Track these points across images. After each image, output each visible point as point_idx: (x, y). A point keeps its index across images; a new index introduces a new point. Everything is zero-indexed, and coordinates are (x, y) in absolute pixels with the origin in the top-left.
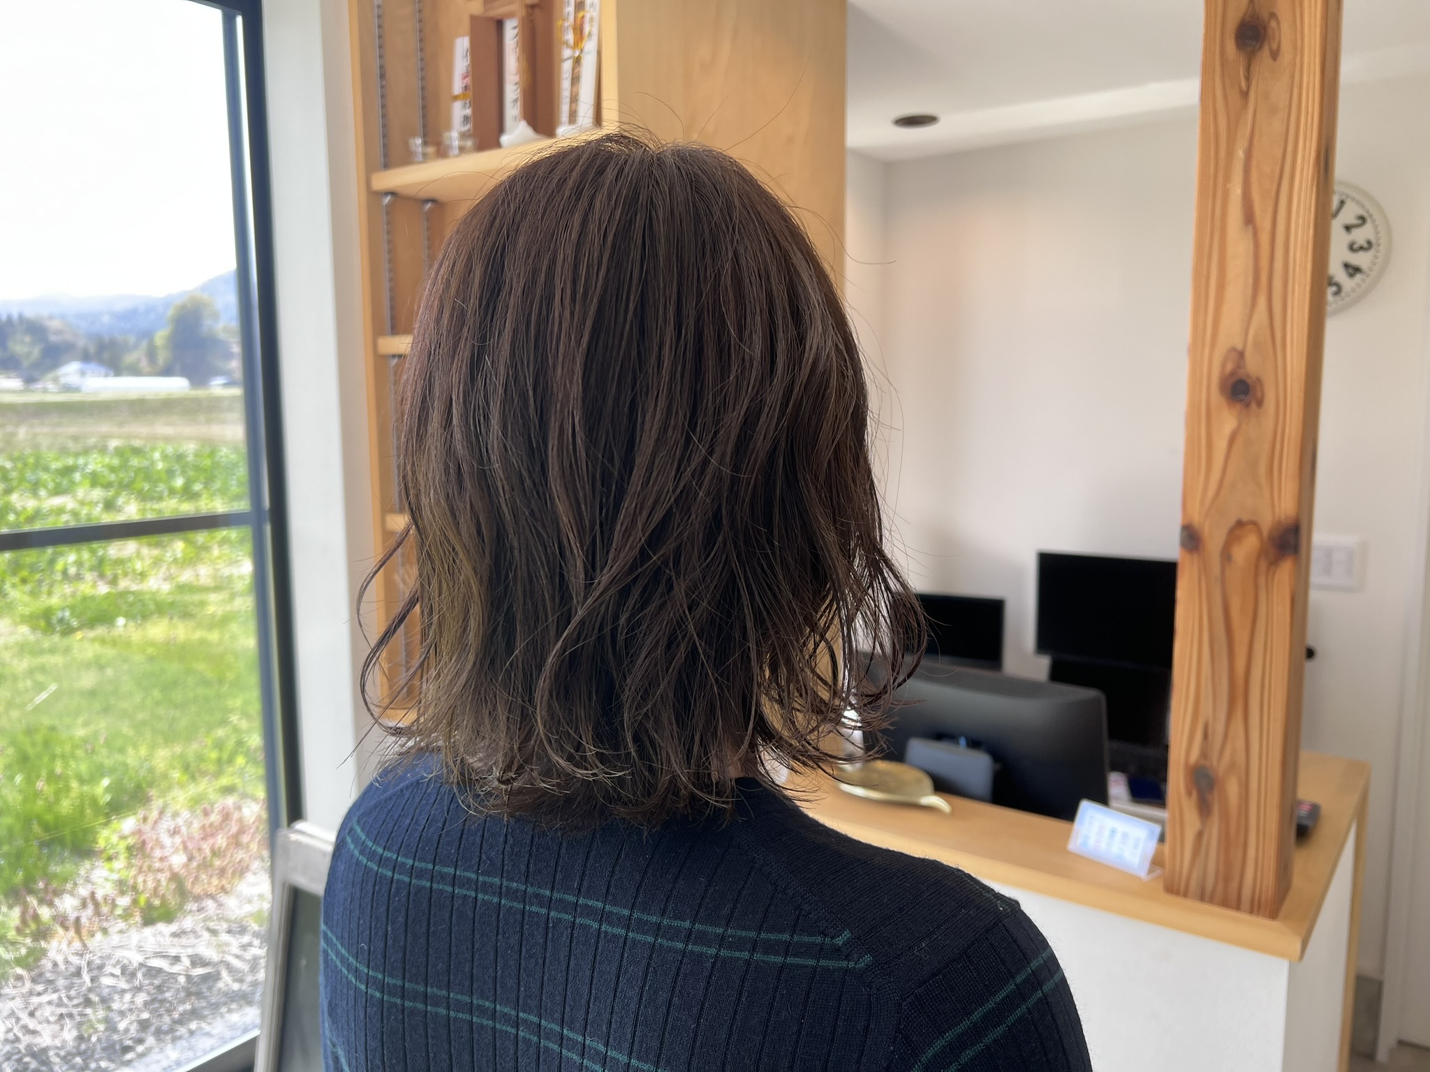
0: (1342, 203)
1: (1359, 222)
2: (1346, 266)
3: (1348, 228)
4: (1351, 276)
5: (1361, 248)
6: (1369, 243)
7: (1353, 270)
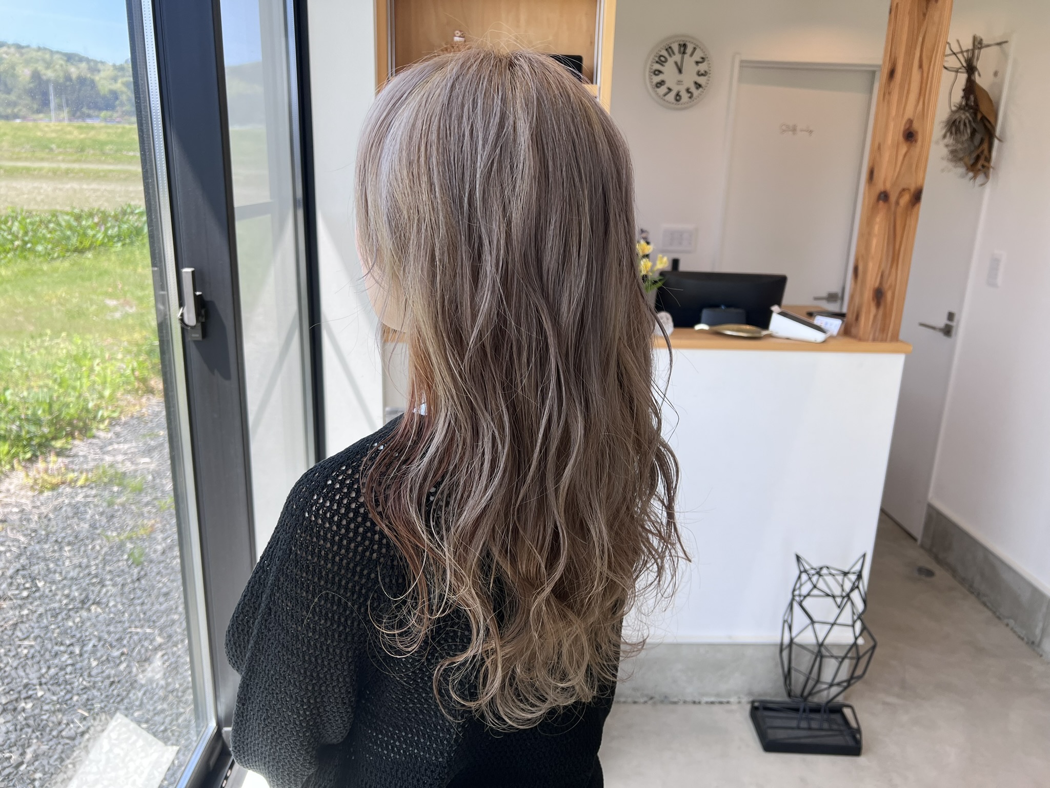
0: (695, 49)
1: (701, 60)
2: (696, 83)
3: (697, 63)
4: (697, 88)
5: (702, 75)
6: (706, 72)
7: (698, 86)
